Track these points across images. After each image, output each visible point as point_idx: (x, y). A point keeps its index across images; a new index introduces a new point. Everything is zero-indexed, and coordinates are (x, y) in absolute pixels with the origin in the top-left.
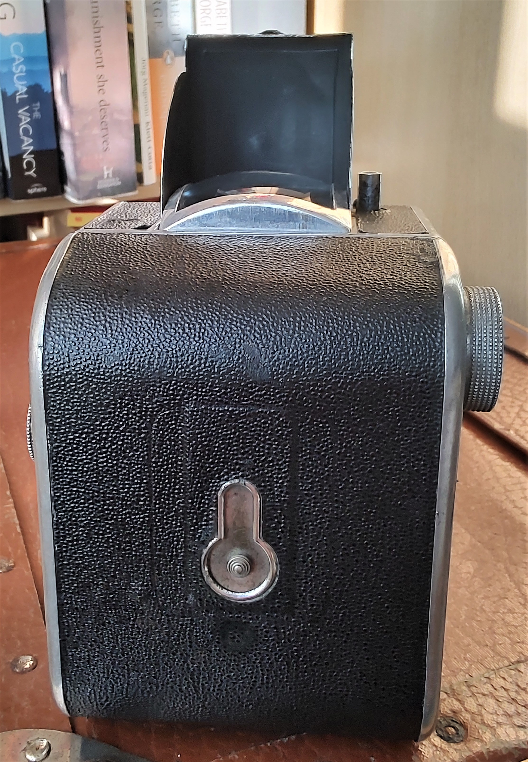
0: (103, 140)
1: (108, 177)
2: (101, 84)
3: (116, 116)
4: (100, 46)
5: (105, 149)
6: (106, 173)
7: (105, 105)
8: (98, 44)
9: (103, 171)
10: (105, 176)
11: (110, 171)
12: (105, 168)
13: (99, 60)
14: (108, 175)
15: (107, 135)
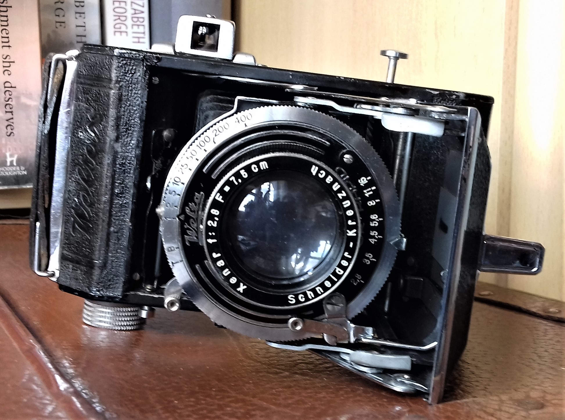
0: (7, 123)
1: (12, 164)
2: (8, 64)
3: (24, 100)
4: (7, 25)
5: (8, 134)
6: (9, 160)
7: (11, 87)
8: (5, 23)
9: (5, 157)
10: (8, 164)
11: (15, 159)
12: (8, 154)
13: (6, 40)
14: (12, 162)
15: (12, 118)
